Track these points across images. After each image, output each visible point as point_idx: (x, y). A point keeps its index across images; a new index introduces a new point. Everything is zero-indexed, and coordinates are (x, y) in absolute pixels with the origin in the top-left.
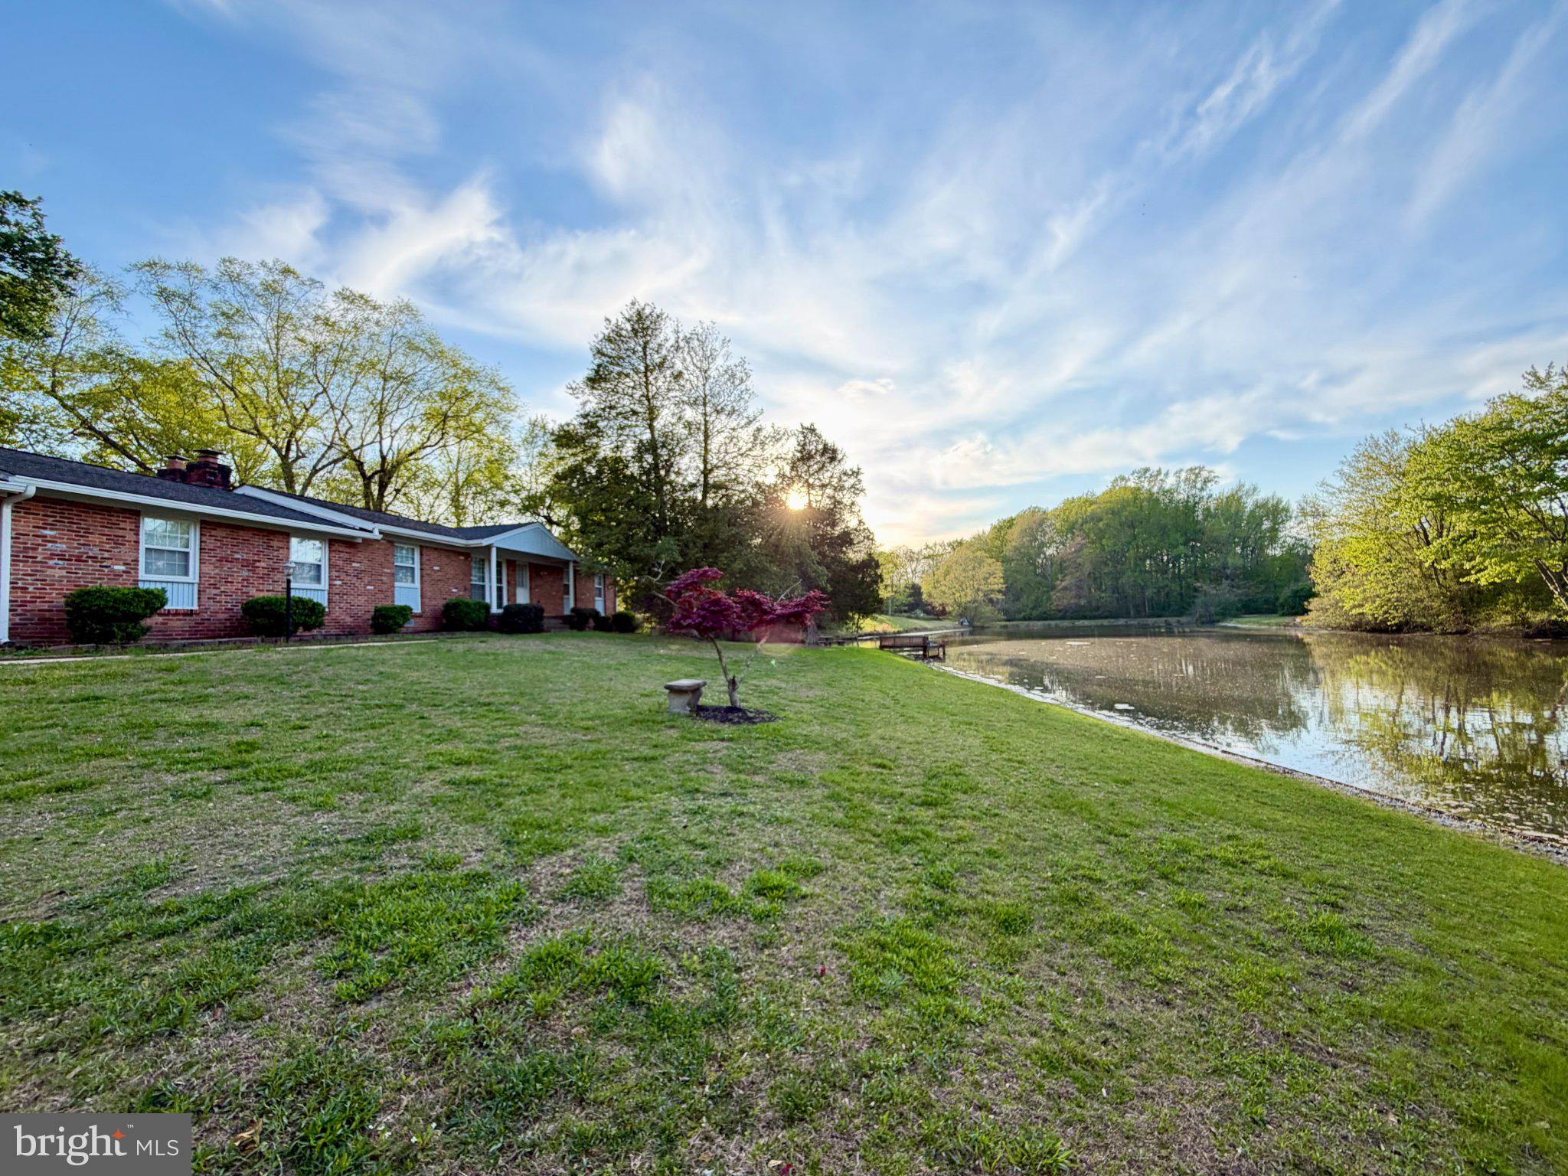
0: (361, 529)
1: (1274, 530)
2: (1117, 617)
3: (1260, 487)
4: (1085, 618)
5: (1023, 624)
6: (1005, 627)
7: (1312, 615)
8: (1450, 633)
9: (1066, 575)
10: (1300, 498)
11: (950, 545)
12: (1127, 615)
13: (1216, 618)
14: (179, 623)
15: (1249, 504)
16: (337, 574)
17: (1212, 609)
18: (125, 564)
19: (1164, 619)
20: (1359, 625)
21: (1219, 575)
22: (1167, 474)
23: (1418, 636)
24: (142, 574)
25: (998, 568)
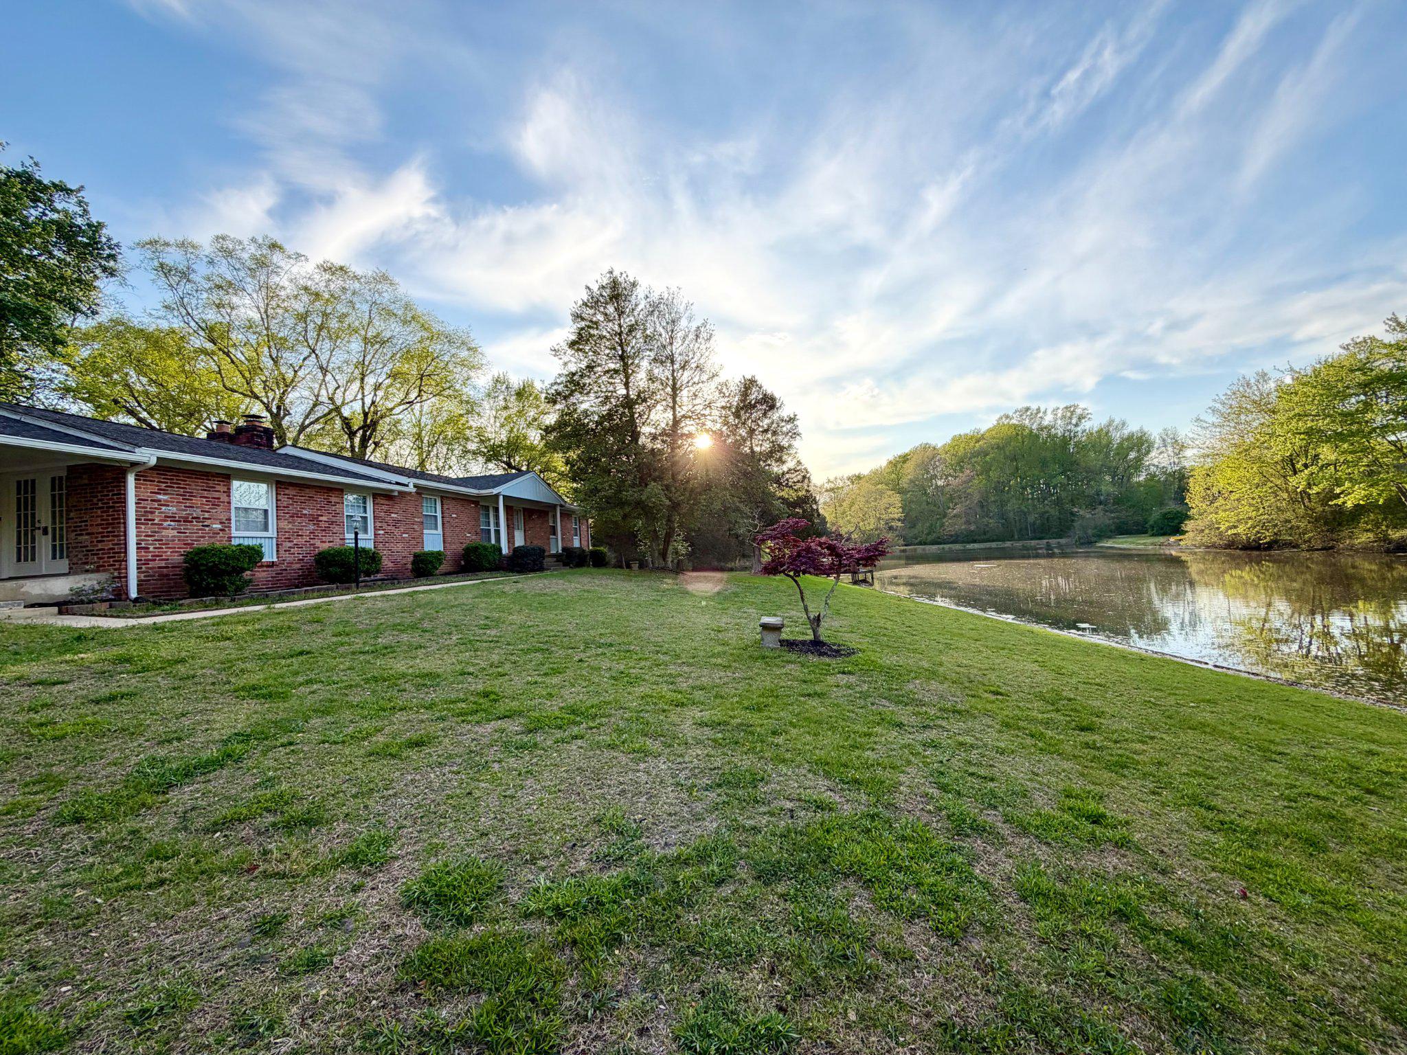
0: (398, 483)
1: (1139, 460)
2: (1003, 541)
3: (1128, 422)
4: (974, 541)
5: (920, 548)
6: (904, 551)
7: (1191, 534)
8: (1317, 550)
9: (956, 504)
10: (1161, 431)
11: (849, 479)
12: (1011, 538)
13: (1093, 539)
14: (264, 574)
15: (1116, 437)
16: (380, 524)
17: (1090, 532)
18: (221, 523)
19: (1045, 541)
20: (1231, 544)
21: (1094, 502)
22: (1045, 412)
23: (1287, 552)
24: (234, 533)
25: (896, 499)
